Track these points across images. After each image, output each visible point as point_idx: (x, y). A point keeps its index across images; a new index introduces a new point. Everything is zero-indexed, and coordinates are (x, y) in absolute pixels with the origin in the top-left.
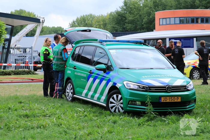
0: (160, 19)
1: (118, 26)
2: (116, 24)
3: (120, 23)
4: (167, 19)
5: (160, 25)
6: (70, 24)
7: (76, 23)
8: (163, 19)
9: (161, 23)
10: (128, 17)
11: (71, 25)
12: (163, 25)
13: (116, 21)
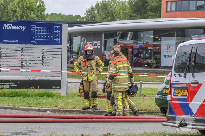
0: (168, 3)
1: (138, 14)
2: (134, 11)
3: (140, 11)
4: (177, 2)
5: (167, 11)
6: (86, 11)
7: (95, 10)
8: (173, 3)
9: (169, 10)
10: (150, 3)
11: (88, 13)
12: (171, 11)
13: (134, 8)
